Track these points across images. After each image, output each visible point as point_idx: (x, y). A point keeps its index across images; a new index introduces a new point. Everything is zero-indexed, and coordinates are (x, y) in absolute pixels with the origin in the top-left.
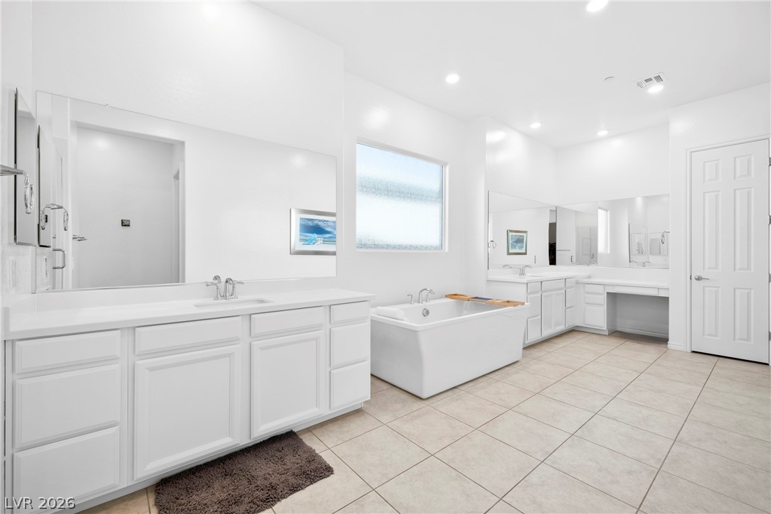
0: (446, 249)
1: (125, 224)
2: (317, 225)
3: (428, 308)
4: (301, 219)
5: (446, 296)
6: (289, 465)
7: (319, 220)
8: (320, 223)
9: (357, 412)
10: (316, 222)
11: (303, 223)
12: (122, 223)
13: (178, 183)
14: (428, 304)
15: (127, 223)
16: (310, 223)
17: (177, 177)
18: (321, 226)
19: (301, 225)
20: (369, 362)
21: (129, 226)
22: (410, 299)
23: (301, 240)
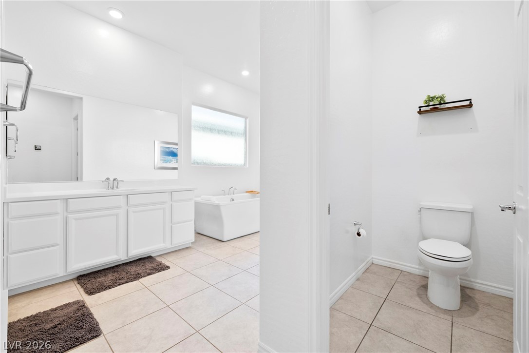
0: (247, 165)
1: (37, 148)
2: (172, 151)
3: (233, 198)
4: (161, 147)
5: (246, 192)
6: (147, 267)
7: (173, 148)
8: (174, 150)
9: (187, 248)
10: (171, 149)
11: (162, 150)
12: (35, 148)
13: (78, 122)
14: (233, 195)
15: (39, 148)
16: (167, 150)
17: (76, 118)
18: (175, 152)
19: (161, 151)
20: (193, 222)
21: (40, 149)
22: (224, 193)
23: (162, 160)
